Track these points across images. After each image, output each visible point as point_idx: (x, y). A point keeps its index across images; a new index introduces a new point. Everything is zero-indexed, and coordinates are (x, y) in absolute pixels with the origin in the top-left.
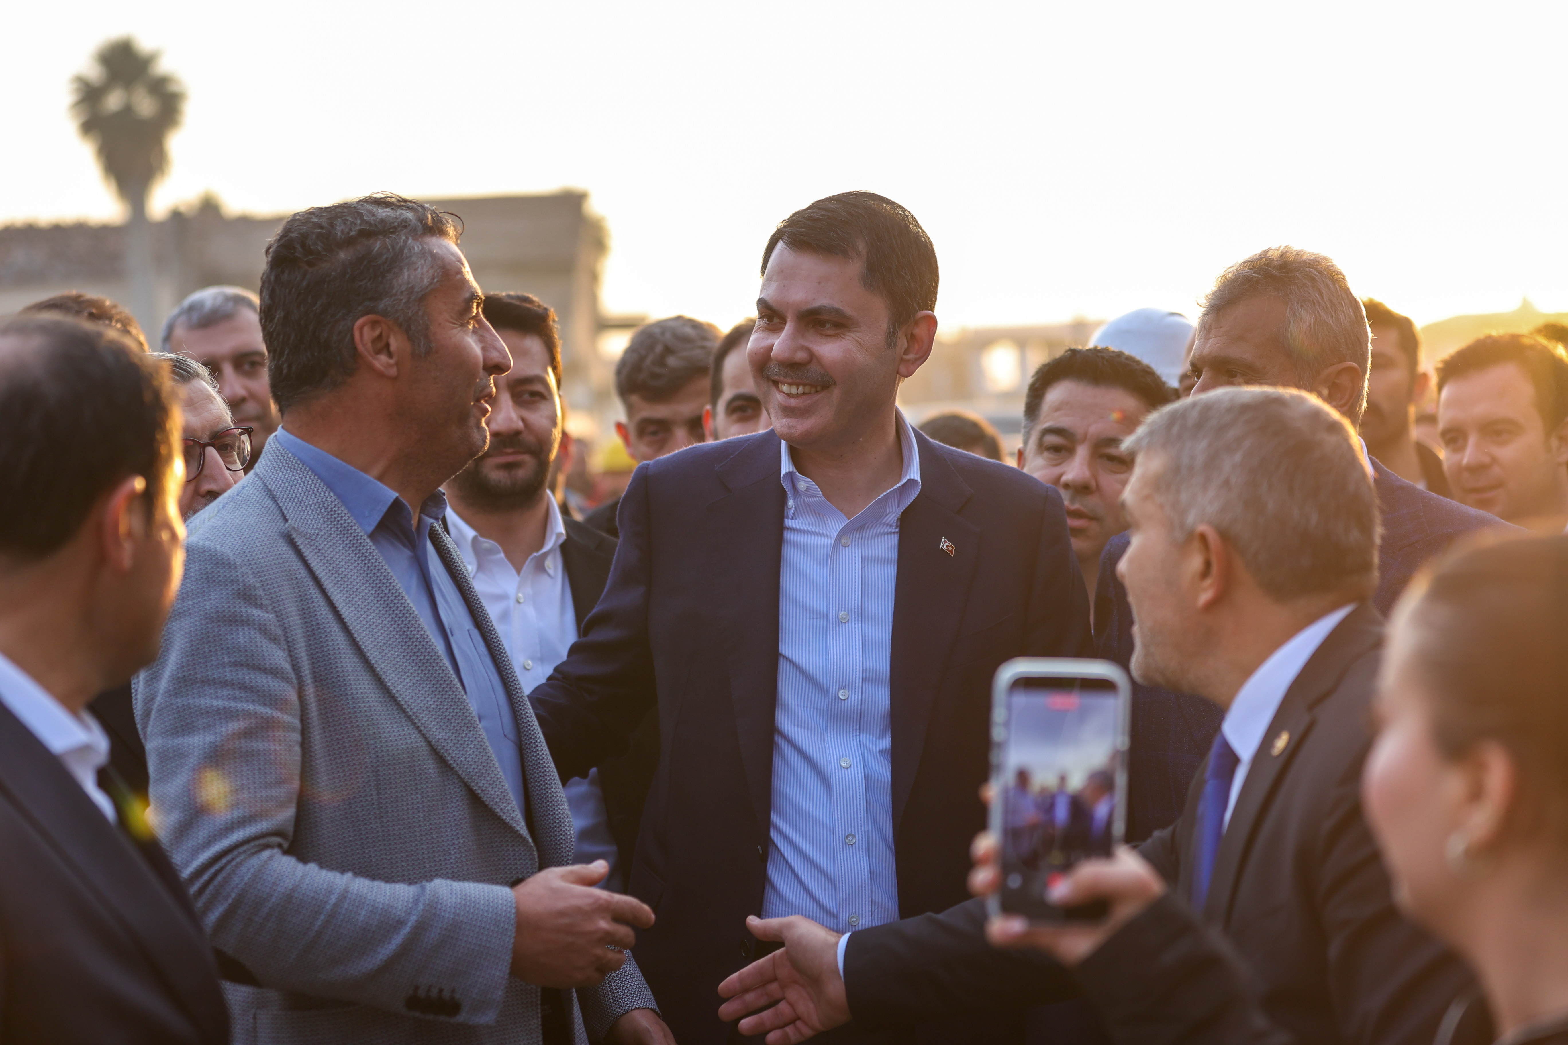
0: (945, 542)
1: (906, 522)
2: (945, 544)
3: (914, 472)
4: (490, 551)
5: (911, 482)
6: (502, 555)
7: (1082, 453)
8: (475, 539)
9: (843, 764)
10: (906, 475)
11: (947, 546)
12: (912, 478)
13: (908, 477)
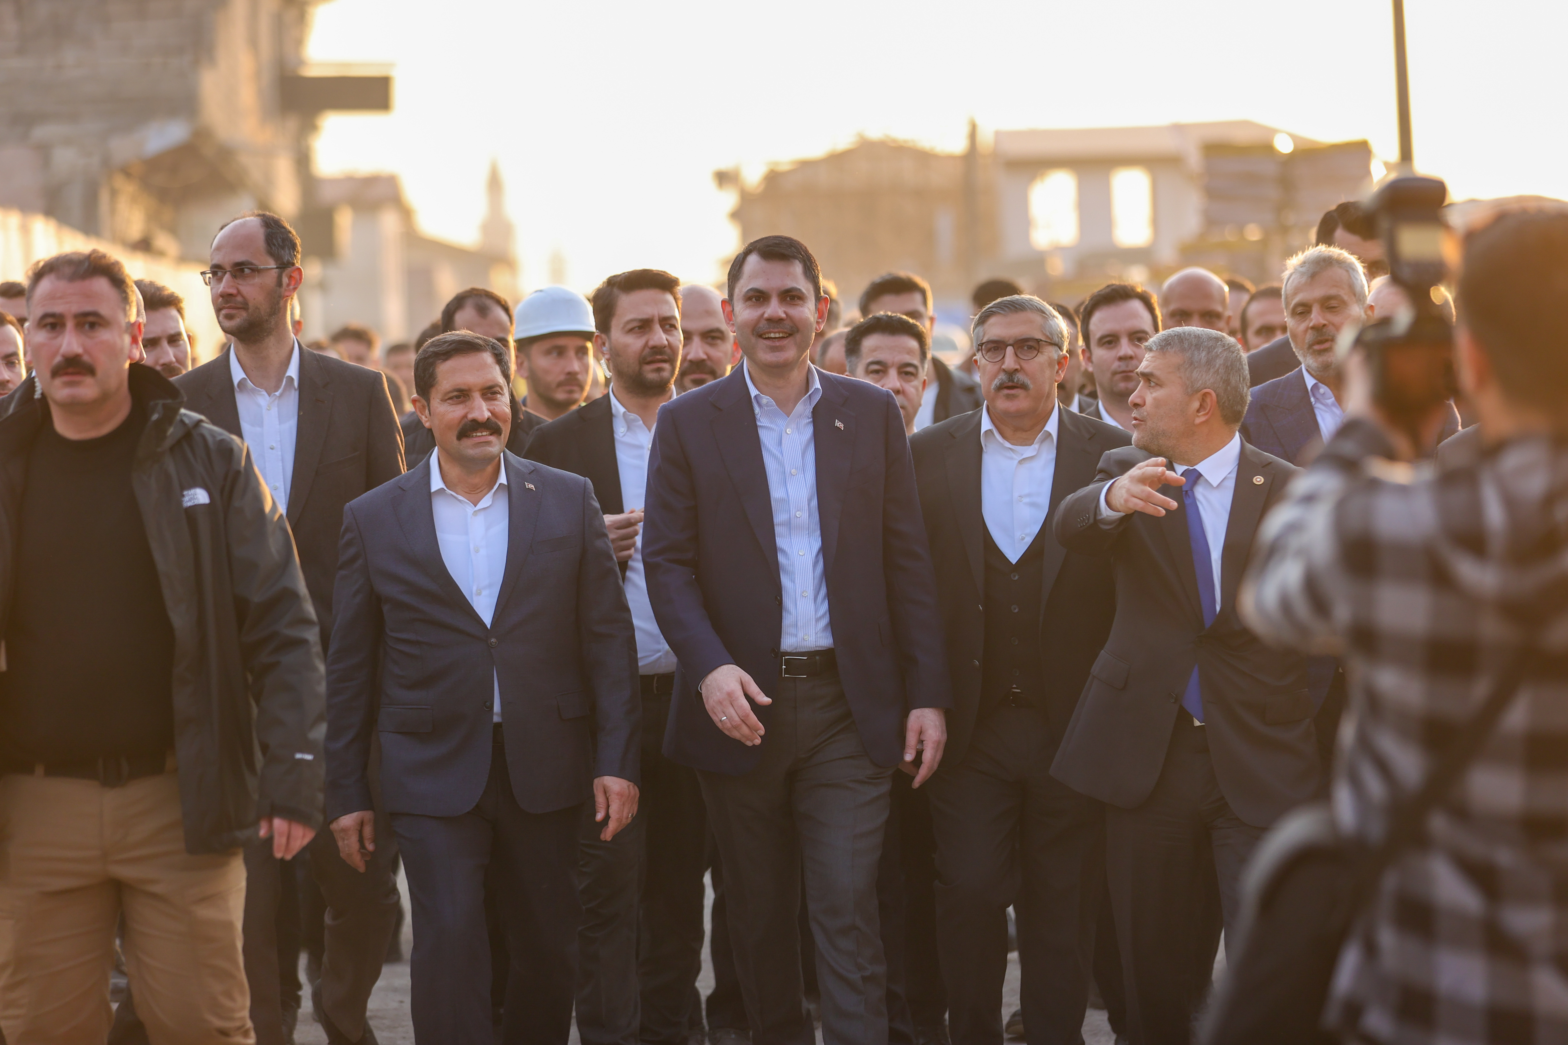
0: (838, 422)
1: (816, 414)
2: (838, 424)
3: (818, 385)
4: (634, 420)
5: (817, 389)
6: (641, 422)
7: (893, 373)
8: (624, 413)
9: (800, 553)
10: (813, 387)
11: (839, 425)
12: (817, 387)
13: (814, 388)
